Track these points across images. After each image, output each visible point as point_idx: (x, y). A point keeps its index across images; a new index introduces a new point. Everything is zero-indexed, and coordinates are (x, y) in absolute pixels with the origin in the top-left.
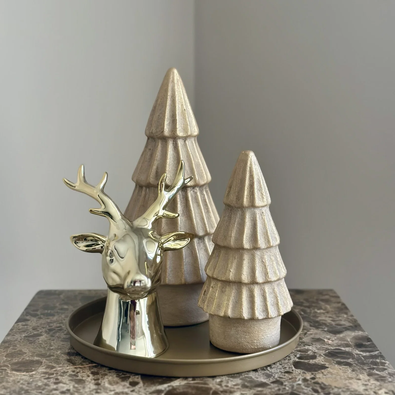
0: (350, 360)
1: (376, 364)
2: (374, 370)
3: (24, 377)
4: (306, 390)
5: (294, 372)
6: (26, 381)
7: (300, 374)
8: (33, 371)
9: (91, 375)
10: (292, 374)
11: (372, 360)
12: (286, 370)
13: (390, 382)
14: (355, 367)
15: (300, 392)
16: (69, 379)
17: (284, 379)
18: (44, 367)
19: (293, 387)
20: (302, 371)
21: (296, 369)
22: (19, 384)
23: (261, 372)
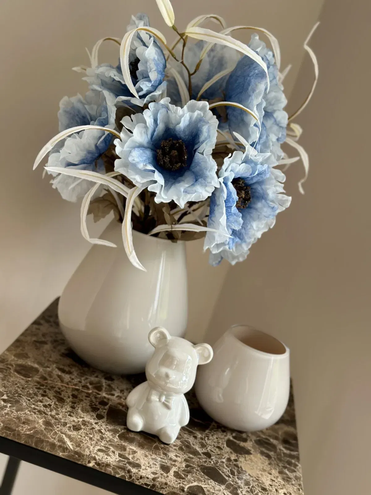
0: (272, 454)
1: (290, 463)
2: (285, 469)
3: (21, 381)
4: (226, 469)
5: (224, 449)
6: (22, 385)
7: (228, 452)
8: (29, 378)
9: (71, 396)
10: (221, 451)
11: (288, 459)
12: (218, 445)
13: (292, 484)
14: (273, 461)
15: (220, 470)
16: (54, 395)
17: (214, 454)
18: (39, 377)
19: (217, 462)
20: (231, 450)
21: (227, 447)
22: (16, 386)
23: (199, 440)
